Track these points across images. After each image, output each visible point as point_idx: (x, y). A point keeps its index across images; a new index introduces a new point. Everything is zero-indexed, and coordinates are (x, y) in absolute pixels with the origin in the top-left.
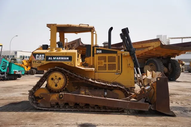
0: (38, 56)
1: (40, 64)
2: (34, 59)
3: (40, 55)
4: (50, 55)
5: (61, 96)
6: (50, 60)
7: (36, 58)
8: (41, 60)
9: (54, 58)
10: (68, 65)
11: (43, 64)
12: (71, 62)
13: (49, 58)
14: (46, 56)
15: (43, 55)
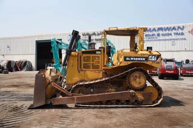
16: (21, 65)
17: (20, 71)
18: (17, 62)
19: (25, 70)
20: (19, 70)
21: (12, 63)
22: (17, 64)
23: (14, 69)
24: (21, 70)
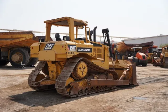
0: (72, 47)
1: (73, 55)
2: (69, 50)
3: (73, 46)
4: (79, 47)
5: (89, 83)
6: (80, 51)
7: (70, 49)
8: (73, 51)
9: (82, 50)
10: (90, 55)
11: (75, 55)
12: (91, 53)
13: (79, 50)
14: (77, 48)
15: (75, 47)
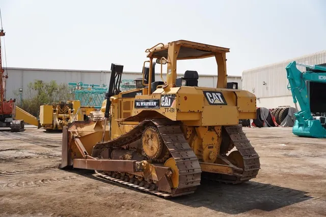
16: (278, 116)
17: (277, 126)
18: (273, 109)
19: (283, 126)
20: (276, 124)
21: (263, 112)
22: (272, 115)
23: (265, 123)
24: (279, 124)
